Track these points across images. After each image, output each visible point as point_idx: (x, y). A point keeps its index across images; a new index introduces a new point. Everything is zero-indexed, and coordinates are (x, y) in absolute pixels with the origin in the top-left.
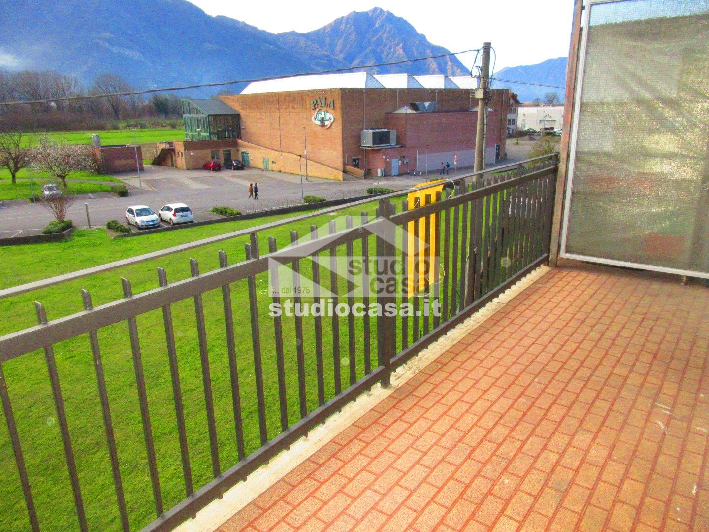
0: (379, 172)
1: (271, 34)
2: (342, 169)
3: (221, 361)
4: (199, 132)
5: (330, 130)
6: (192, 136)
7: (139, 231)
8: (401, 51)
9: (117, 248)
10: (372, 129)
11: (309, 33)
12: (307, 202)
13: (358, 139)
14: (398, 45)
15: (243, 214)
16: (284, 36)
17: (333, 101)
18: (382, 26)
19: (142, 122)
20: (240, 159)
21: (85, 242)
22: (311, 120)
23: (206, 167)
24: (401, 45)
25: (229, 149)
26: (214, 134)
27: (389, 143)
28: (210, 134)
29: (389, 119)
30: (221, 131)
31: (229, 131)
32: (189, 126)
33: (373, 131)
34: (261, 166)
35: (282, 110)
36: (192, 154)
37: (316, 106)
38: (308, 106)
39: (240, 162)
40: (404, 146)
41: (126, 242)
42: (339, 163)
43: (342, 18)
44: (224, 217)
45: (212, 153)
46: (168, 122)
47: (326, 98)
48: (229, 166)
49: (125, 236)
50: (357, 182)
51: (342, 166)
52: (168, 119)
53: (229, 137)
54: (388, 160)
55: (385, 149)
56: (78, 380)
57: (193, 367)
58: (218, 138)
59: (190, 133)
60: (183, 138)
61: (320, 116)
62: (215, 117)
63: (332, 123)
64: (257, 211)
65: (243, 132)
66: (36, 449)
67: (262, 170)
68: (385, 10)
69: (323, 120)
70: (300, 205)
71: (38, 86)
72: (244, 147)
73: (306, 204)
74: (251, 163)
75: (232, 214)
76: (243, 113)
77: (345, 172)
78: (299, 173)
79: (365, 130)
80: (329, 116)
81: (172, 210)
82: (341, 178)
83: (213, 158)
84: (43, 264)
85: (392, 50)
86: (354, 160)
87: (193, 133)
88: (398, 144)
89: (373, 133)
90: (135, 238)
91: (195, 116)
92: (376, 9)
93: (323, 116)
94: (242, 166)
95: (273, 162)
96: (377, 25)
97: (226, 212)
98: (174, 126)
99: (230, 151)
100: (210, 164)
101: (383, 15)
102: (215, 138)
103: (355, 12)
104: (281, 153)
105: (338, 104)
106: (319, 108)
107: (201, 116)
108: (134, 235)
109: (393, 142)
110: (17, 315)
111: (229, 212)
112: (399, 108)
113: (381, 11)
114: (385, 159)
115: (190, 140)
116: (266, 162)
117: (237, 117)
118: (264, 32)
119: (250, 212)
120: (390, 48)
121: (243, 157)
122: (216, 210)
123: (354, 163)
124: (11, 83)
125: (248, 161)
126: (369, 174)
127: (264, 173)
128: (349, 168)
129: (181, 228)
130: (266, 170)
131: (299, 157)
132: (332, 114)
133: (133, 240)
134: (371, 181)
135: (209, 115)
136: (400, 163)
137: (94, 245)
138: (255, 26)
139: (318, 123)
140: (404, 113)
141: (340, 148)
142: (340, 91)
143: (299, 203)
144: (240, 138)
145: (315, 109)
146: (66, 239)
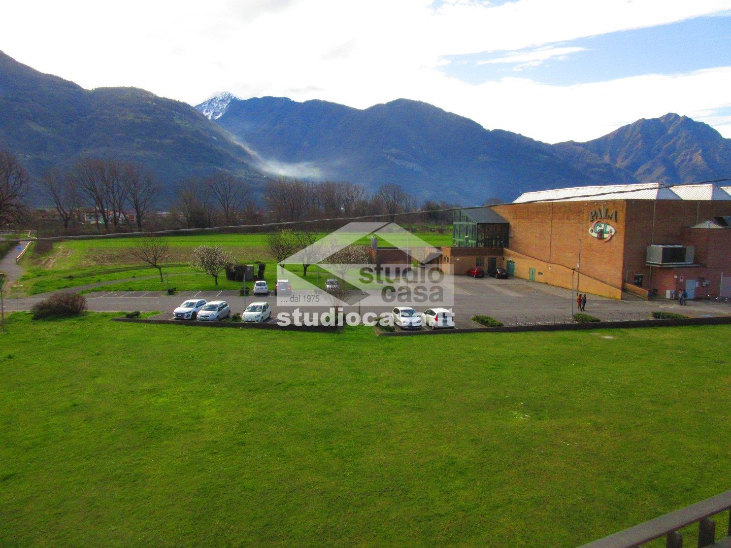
0: (668, 294)
1: (546, 145)
2: (620, 286)
3: (473, 489)
4: (467, 240)
5: (608, 244)
6: (460, 242)
7: (402, 331)
8: (700, 158)
9: (381, 346)
10: (663, 245)
11: (588, 142)
12: (576, 320)
13: (644, 255)
14: (696, 151)
15: (506, 325)
16: (561, 145)
17: (616, 213)
18: (677, 132)
19: (414, 227)
20: (505, 268)
21: (353, 336)
22: (587, 232)
23: (470, 274)
24: (700, 151)
25: (495, 257)
26: (481, 242)
27: (684, 261)
28: (477, 242)
29: (685, 234)
30: (489, 239)
31: (496, 239)
32: (457, 232)
33: (664, 246)
34: (527, 276)
35: (554, 221)
36: (458, 260)
37: (595, 218)
38: (585, 216)
39: (504, 271)
40: (704, 266)
41: (389, 341)
42: (618, 280)
43: (628, 126)
44: (484, 326)
45: (478, 260)
46: (436, 227)
47: (607, 210)
48: (492, 273)
49: (389, 335)
50: (640, 302)
51: (621, 283)
52: (437, 225)
53: (496, 245)
54: (681, 280)
55: (679, 267)
56: (334, 474)
57: (443, 488)
58: (485, 246)
59: (458, 240)
60: (451, 244)
61: (598, 228)
62: (484, 225)
63: (612, 237)
64: (520, 324)
65: (510, 241)
66: (291, 537)
67: (528, 281)
68: (681, 114)
69: (601, 233)
70: (568, 323)
71: (334, 193)
72: (509, 255)
73: (577, 322)
74: (517, 272)
75: (493, 325)
76: (512, 223)
77: (624, 290)
78: (570, 287)
79: (653, 246)
80: (609, 228)
81: (435, 314)
82: (619, 297)
83: (477, 265)
84: (318, 352)
85: (688, 157)
86: (636, 278)
87: (462, 240)
88: (696, 262)
89: (664, 249)
90: (398, 338)
91: (465, 223)
92: (670, 115)
93: (602, 228)
94: (507, 274)
95: (540, 273)
96: (670, 132)
97: (487, 322)
98: (441, 231)
99: (495, 259)
100: (474, 270)
101: (679, 120)
102: (481, 245)
103: (643, 120)
104: (550, 265)
105: (622, 216)
106: (599, 220)
107: (471, 224)
108: (397, 334)
109: (689, 261)
110: (291, 397)
111: (490, 322)
112: (701, 221)
113: (677, 116)
114: (678, 280)
115: (457, 246)
116: (532, 272)
117: (506, 226)
118: (540, 143)
119: (513, 324)
120: (686, 155)
121: (508, 266)
122: (477, 319)
123: (636, 281)
124: (314, 192)
125: (513, 270)
126: (654, 295)
127: (530, 284)
128: (630, 286)
129: (441, 333)
130: (533, 281)
131: (572, 271)
132: (613, 227)
133: (396, 340)
134: (656, 303)
135: (478, 224)
136: (697, 285)
137: (362, 340)
138: (531, 137)
139: (595, 235)
140: (707, 227)
141: (620, 264)
142: (625, 203)
143: (568, 321)
144: (508, 247)
145: (592, 221)
146: (339, 331)
